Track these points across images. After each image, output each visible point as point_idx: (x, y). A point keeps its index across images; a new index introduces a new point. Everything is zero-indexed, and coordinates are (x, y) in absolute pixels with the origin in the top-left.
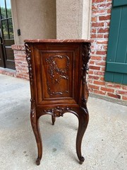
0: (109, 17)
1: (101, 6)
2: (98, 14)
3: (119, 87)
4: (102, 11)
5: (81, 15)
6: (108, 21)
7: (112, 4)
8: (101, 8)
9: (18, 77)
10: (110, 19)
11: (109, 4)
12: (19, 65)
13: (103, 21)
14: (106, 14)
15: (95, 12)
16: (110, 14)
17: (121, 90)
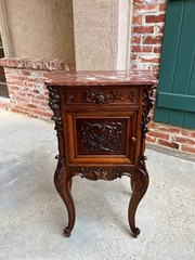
2: (144, 12)
3: (178, 131)
4: (151, 7)
5: (115, 16)
6: (161, 24)
9: (14, 111)
10: (164, 20)
14: (158, 12)
15: (139, 8)
16: (163, 13)
17: (180, 135)
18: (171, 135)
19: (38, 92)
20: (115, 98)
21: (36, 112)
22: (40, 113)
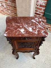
17: (49, 26)
18: (47, 26)
19: (3, 6)
21: (4, 13)
22: (5, 13)
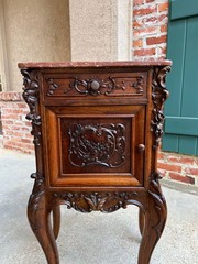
0: (165, 39)
1: (148, 20)
2: (144, 35)
3: (191, 161)
4: (151, 29)
6: (163, 45)
7: (169, 15)
8: (150, 23)
10: (167, 41)
11: (163, 16)
12: (10, 126)
13: (154, 46)
14: (158, 34)
15: (139, 31)
16: (165, 33)
17: (195, 166)
18: (184, 166)
20: (114, 87)
21: (29, 147)
